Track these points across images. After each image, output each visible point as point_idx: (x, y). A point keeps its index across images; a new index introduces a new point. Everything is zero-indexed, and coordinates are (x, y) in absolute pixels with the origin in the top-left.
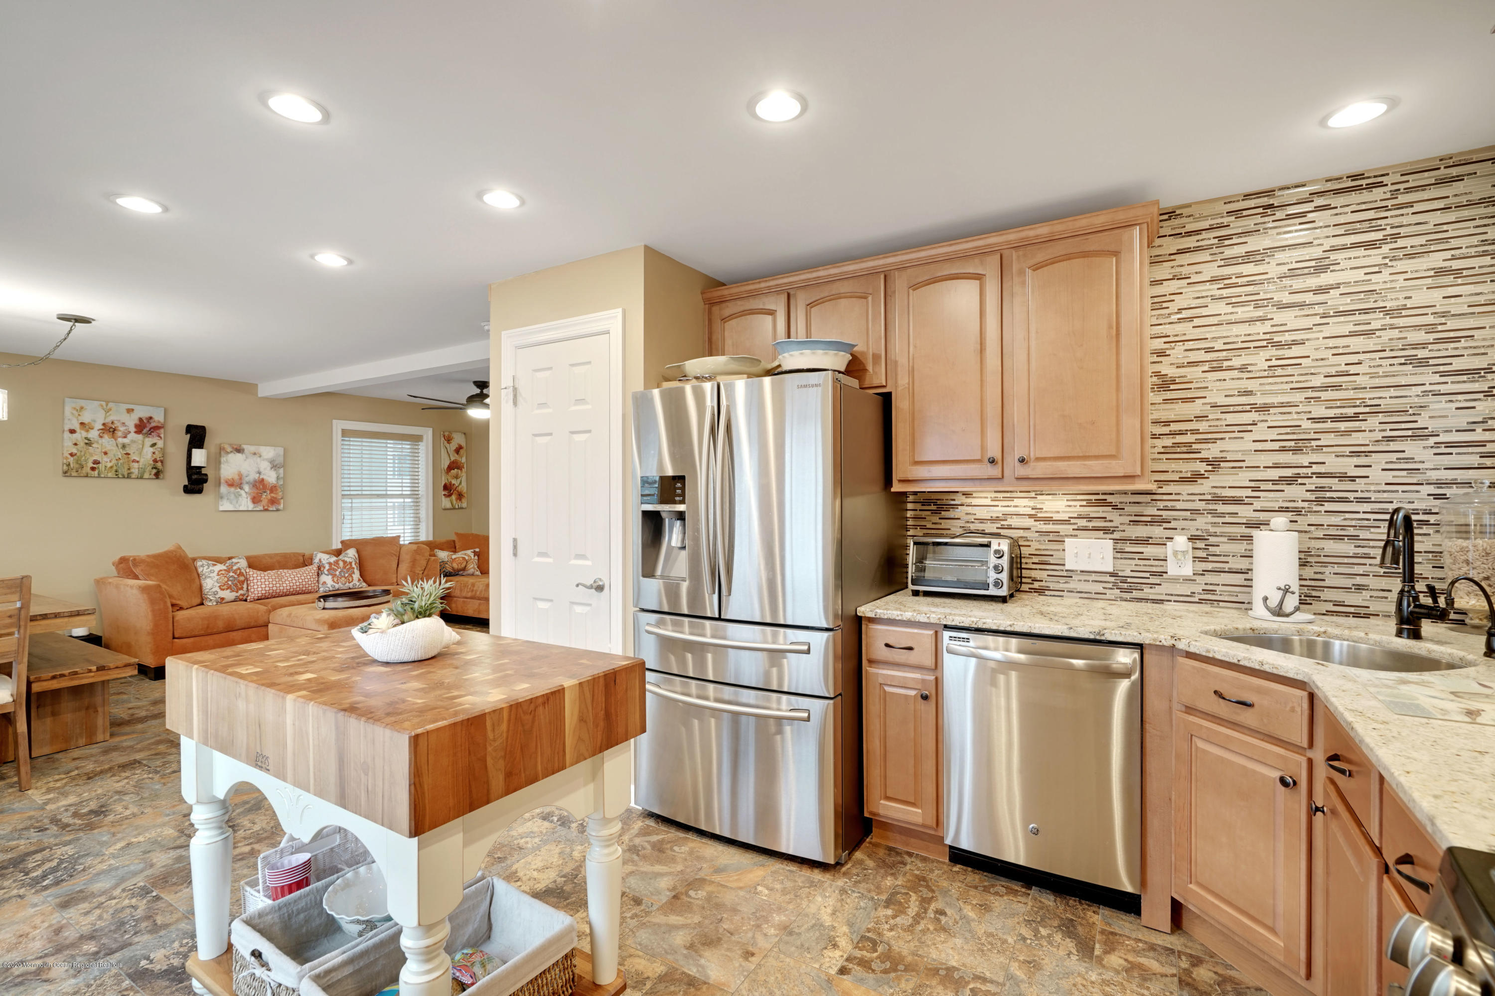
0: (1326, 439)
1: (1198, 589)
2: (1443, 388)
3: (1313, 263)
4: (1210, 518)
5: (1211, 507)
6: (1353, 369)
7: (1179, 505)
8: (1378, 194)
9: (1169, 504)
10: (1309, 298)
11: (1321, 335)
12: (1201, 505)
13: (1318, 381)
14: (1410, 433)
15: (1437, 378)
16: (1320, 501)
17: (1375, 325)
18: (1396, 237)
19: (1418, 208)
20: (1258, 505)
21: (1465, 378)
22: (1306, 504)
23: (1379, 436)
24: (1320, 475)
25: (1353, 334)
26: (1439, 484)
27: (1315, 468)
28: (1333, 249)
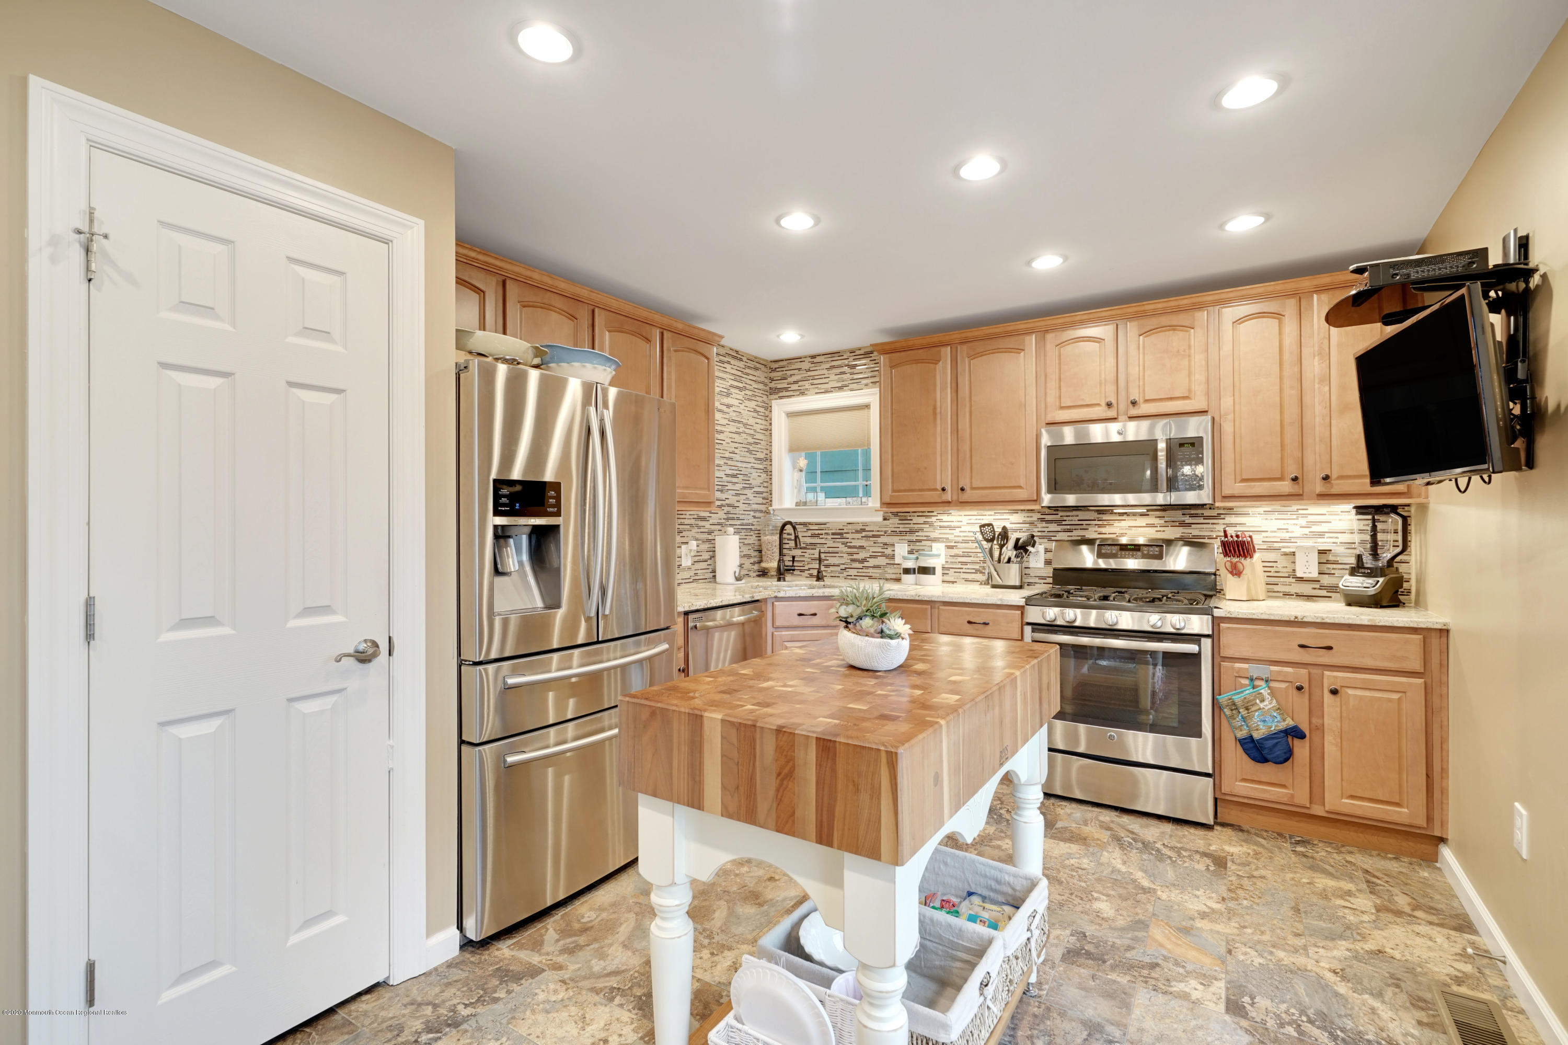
0: (730, 486)
1: (692, 573)
2: (756, 466)
3: (726, 391)
4: (696, 530)
5: (697, 522)
6: (736, 451)
7: (686, 522)
8: (741, 364)
9: (682, 521)
10: (724, 408)
11: (728, 430)
12: (693, 522)
13: (727, 455)
14: (748, 486)
15: (753, 461)
16: (728, 519)
17: (741, 430)
18: (745, 388)
19: (751, 377)
20: (711, 521)
21: (759, 462)
22: (723, 521)
23: (741, 486)
24: (729, 505)
25: (736, 433)
26: (755, 511)
27: (727, 502)
28: (732, 386)
